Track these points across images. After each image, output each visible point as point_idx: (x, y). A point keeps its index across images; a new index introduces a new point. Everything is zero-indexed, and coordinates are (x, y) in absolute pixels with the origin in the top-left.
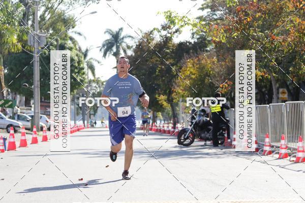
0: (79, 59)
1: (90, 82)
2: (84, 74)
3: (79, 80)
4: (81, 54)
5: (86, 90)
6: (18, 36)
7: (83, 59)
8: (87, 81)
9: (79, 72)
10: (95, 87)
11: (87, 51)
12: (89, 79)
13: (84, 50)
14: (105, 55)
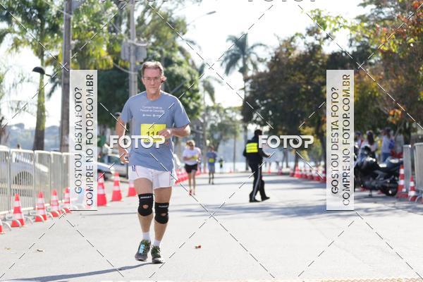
0: (192, 78)
1: (208, 109)
2: (198, 98)
3: (192, 107)
4: (195, 71)
5: (202, 121)
6: (108, 46)
7: (197, 77)
8: (202, 108)
9: (191, 96)
10: (215, 116)
11: (203, 66)
12: (206, 105)
13: (198, 64)
14: (227, 71)
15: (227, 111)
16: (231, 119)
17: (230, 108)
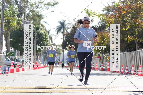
0: (45, 34)
2: (48, 41)
3: (45, 44)
8: (49, 44)
9: (45, 40)
13: (48, 30)
14: (57, 33)
15: (57, 46)
16: (58, 49)
17: (58, 45)
